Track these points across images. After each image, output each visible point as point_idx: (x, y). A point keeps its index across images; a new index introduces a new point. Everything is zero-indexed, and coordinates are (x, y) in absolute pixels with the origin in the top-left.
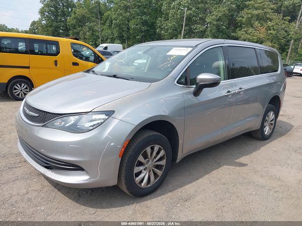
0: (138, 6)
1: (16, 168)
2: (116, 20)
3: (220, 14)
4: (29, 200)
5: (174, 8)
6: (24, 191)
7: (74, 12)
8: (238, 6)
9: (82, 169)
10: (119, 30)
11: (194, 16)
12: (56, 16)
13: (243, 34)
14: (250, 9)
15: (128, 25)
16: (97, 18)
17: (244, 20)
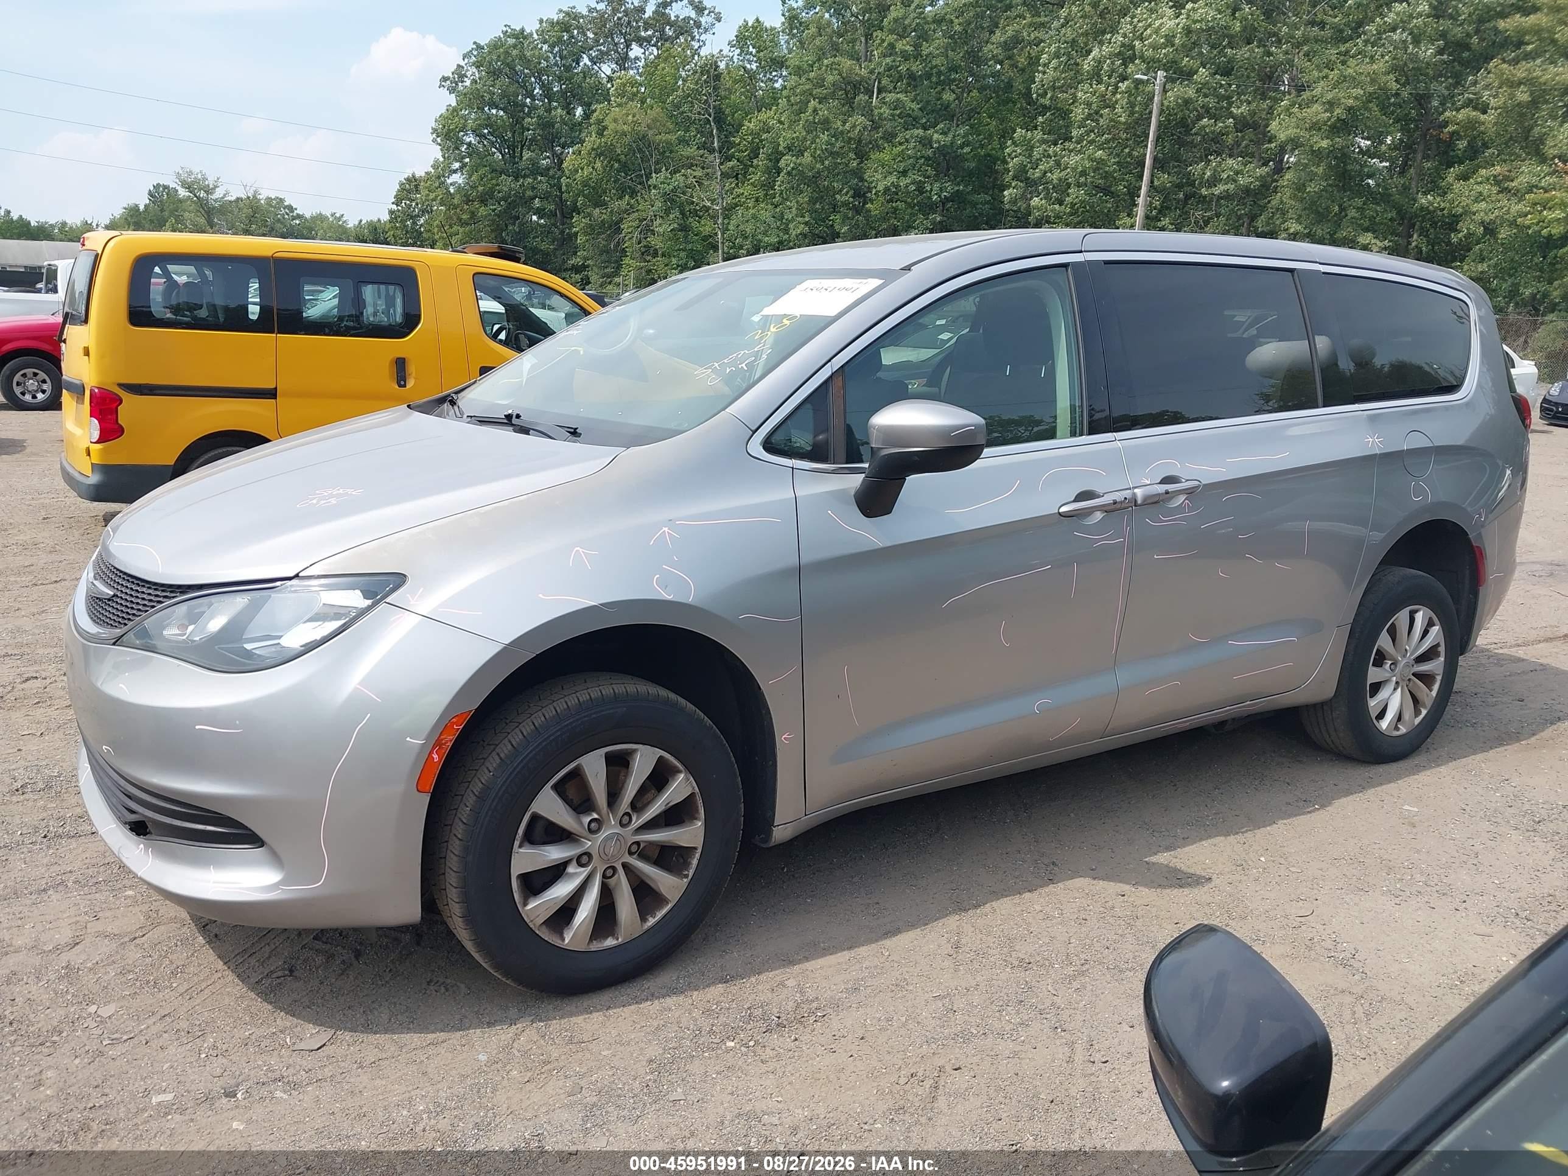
0: (912, 76)
1: (77, 836)
2: (801, 153)
3: (1351, 95)
4: (70, 972)
5: (1096, 75)
6: (65, 935)
7: (599, 122)
8: (1455, 47)
9: (252, 839)
10: (813, 201)
11: (1207, 111)
12: (513, 149)
13: (1479, 198)
14: (1527, 57)
15: (858, 174)
16: (706, 147)
17: (1490, 118)
